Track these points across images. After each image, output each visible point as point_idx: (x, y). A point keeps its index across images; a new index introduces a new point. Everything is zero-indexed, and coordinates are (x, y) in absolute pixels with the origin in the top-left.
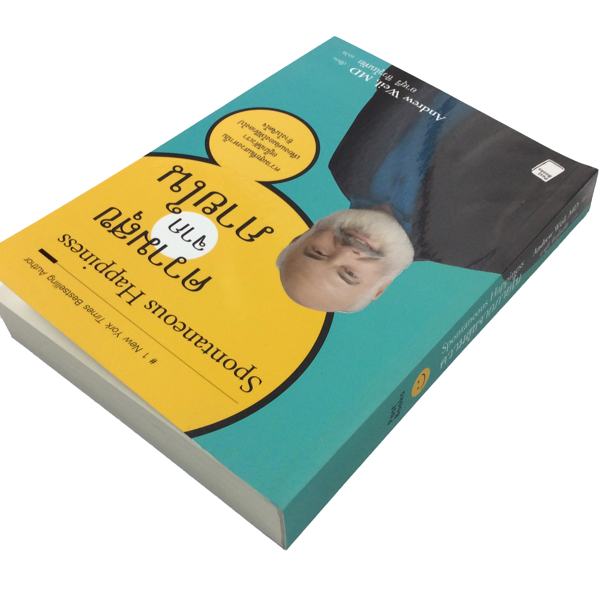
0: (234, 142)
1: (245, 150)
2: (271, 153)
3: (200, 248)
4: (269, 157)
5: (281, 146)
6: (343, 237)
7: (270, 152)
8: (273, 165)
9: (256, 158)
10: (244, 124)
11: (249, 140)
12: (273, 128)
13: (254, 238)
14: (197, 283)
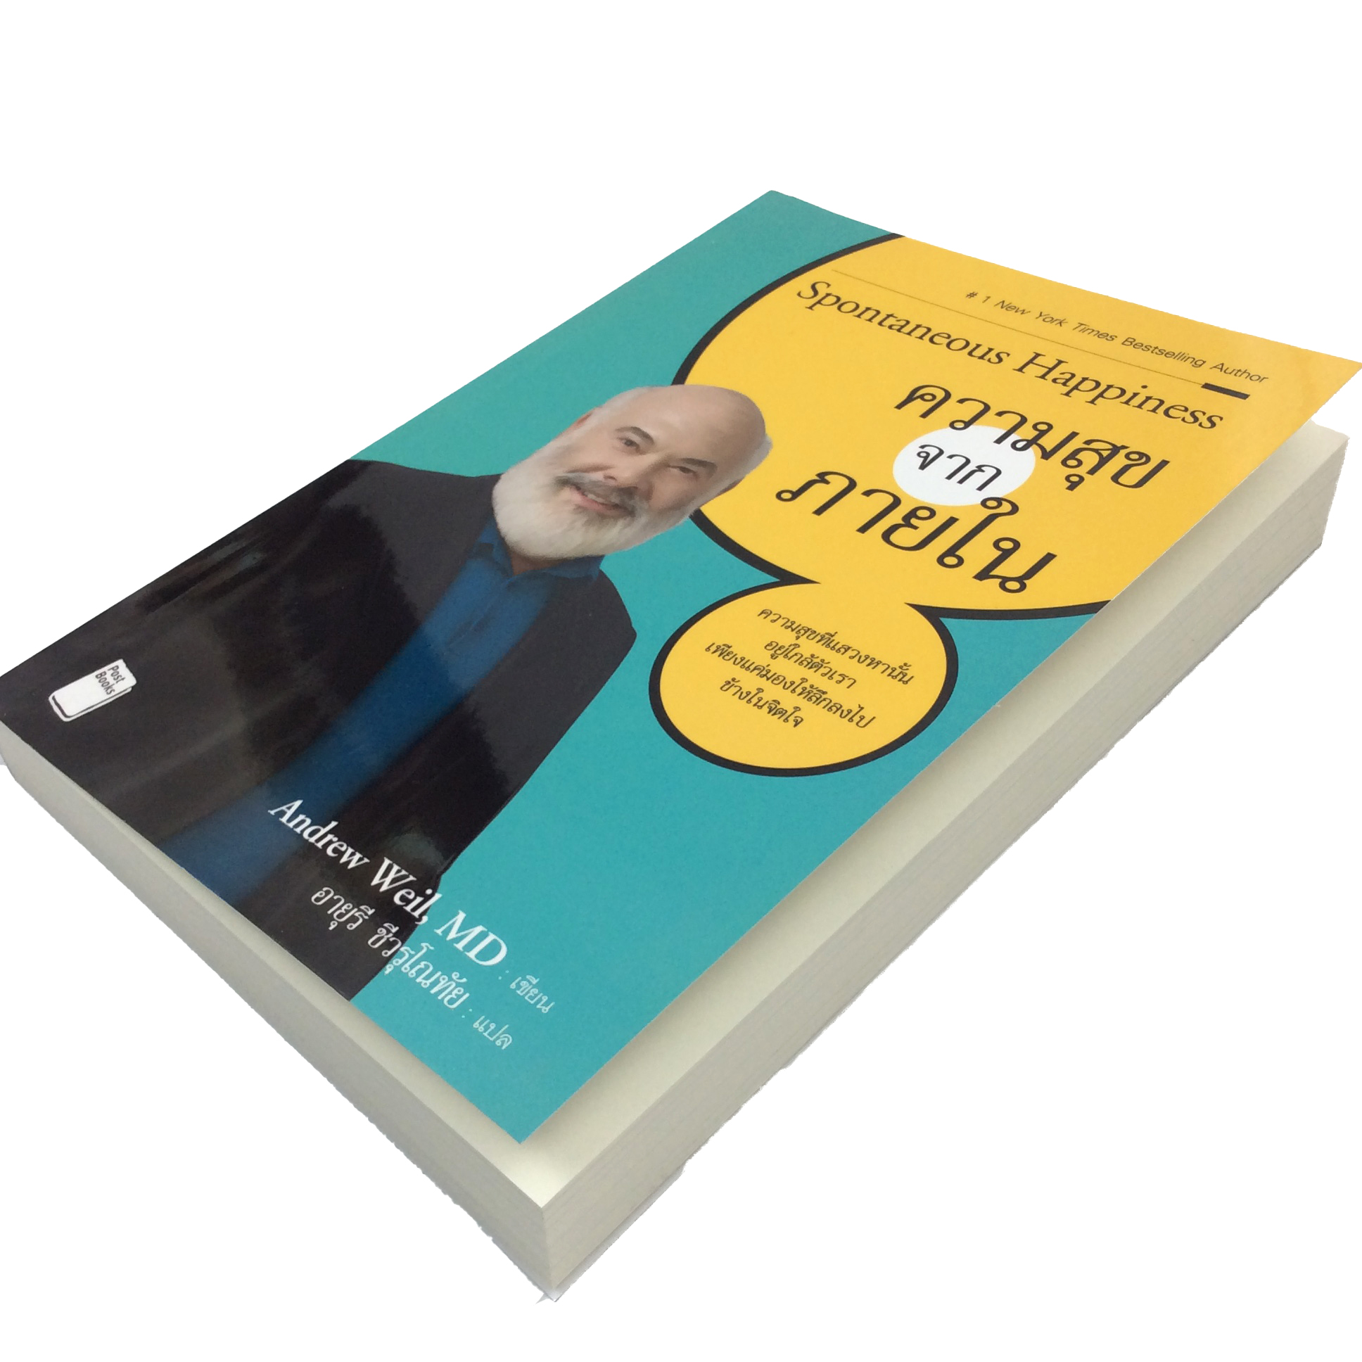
0: (880, 665)
1: (849, 648)
2: (779, 649)
3: (926, 449)
4: (787, 638)
5: (755, 669)
6: (631, 502)
7: (783, 650)
8: (775, 621)
9: (819, 634)
10: (856, 719)
11: (840, 675)
12: (774, 714)
13: (817, 478)
14: (922, 397)
